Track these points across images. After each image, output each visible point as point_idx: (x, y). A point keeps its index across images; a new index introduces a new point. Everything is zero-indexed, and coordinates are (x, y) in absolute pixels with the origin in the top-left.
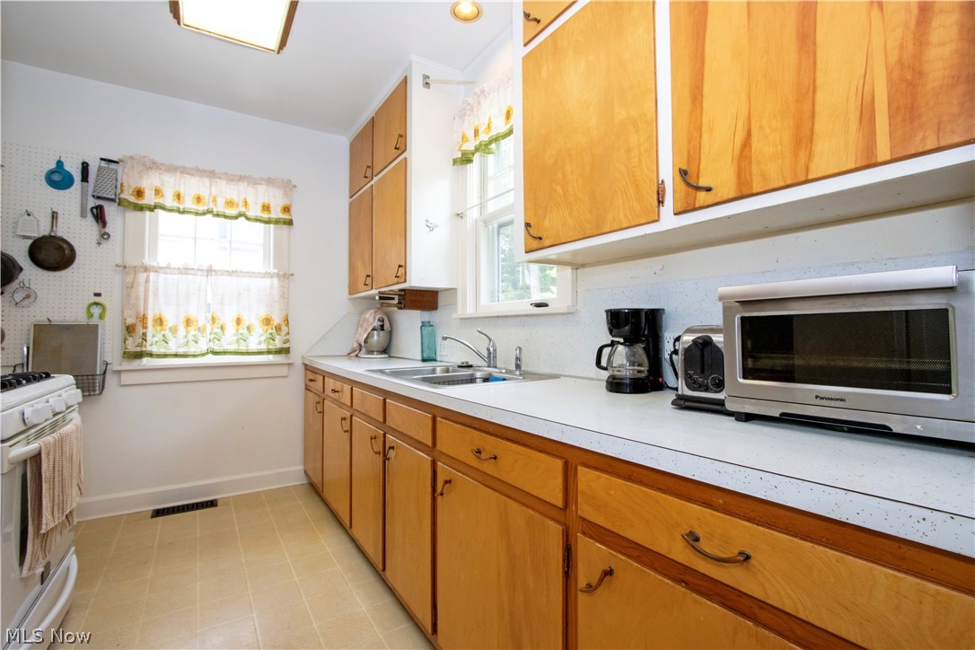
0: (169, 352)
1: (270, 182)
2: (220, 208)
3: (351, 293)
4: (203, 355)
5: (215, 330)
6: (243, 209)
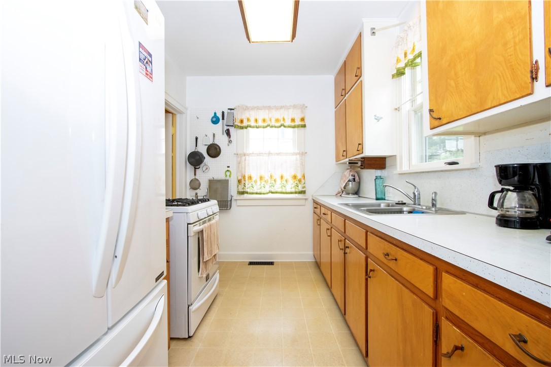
0: (254, 192)
1: (295, 107)
2: (273, 123)
3: (337, 161)
4: (267, 193)
5: (272, 182)
6: (282, 122)
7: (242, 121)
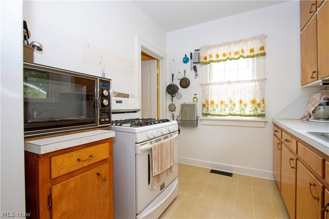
0: (216, 114)
1: (254, 38)
2: (233, 56)
3: (302, 85)
4: (227, 115)
5: (231, 106)
6: (241, 54)
7: (206, 58)
